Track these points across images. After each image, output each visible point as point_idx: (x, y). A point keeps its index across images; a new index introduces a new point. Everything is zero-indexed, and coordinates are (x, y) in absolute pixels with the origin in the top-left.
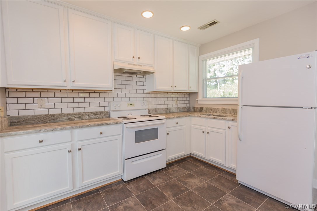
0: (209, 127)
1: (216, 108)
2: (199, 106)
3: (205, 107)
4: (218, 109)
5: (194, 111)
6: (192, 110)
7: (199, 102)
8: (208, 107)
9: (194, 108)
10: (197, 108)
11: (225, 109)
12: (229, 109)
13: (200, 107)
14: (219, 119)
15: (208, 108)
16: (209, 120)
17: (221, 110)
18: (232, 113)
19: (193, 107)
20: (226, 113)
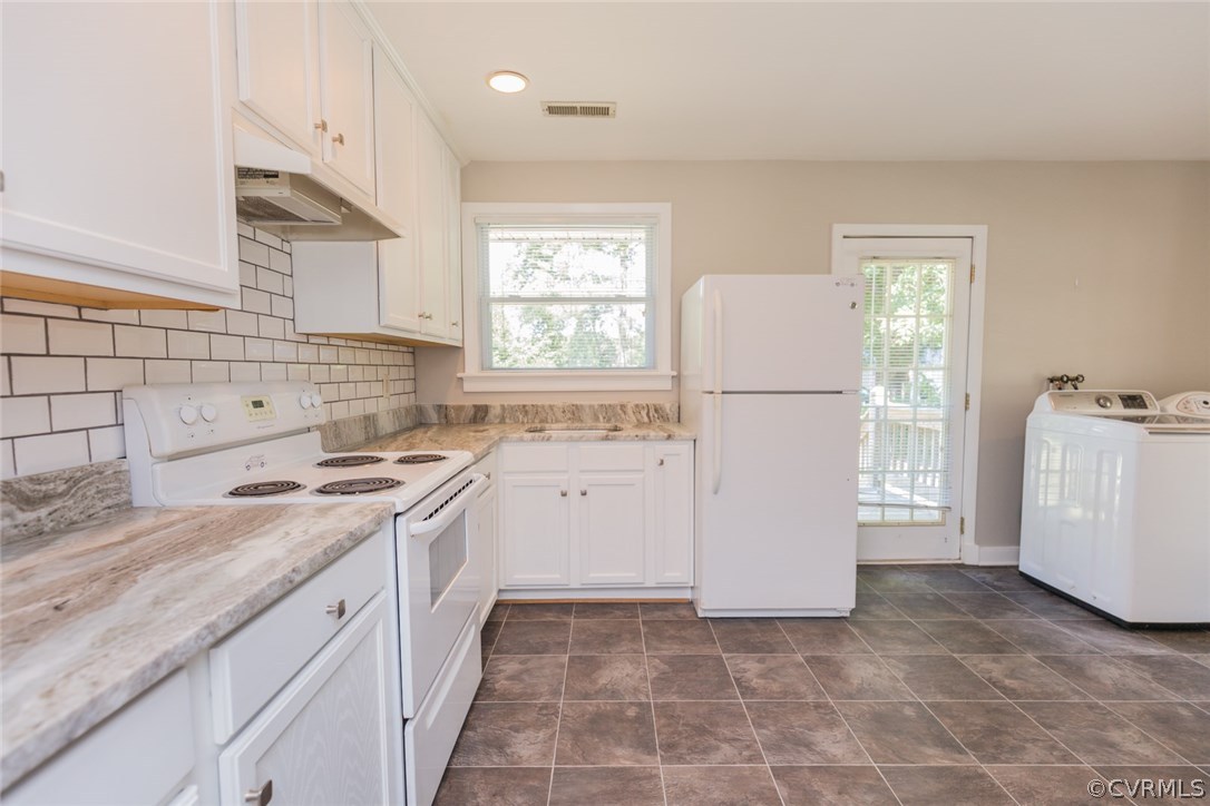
0: (582, 471)
1: (543, 407)
2: (469, 402)
3: (495, 404)
4: (551, 407)
5: (443, 421)
6: (434, 417)
7: (468, 387)
8: (513, 404)
9: (442, 410)
10: (460, 408)
11: (577, 406)
12: (591, 407)
13: (475, 406)
14: (625, 440)
15: (512, 407)
16: (584, 446)
17: (564, 412)
18: (601, 418)
19: (440, 406)
20: (582, 421)
